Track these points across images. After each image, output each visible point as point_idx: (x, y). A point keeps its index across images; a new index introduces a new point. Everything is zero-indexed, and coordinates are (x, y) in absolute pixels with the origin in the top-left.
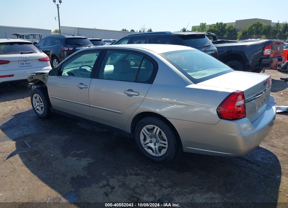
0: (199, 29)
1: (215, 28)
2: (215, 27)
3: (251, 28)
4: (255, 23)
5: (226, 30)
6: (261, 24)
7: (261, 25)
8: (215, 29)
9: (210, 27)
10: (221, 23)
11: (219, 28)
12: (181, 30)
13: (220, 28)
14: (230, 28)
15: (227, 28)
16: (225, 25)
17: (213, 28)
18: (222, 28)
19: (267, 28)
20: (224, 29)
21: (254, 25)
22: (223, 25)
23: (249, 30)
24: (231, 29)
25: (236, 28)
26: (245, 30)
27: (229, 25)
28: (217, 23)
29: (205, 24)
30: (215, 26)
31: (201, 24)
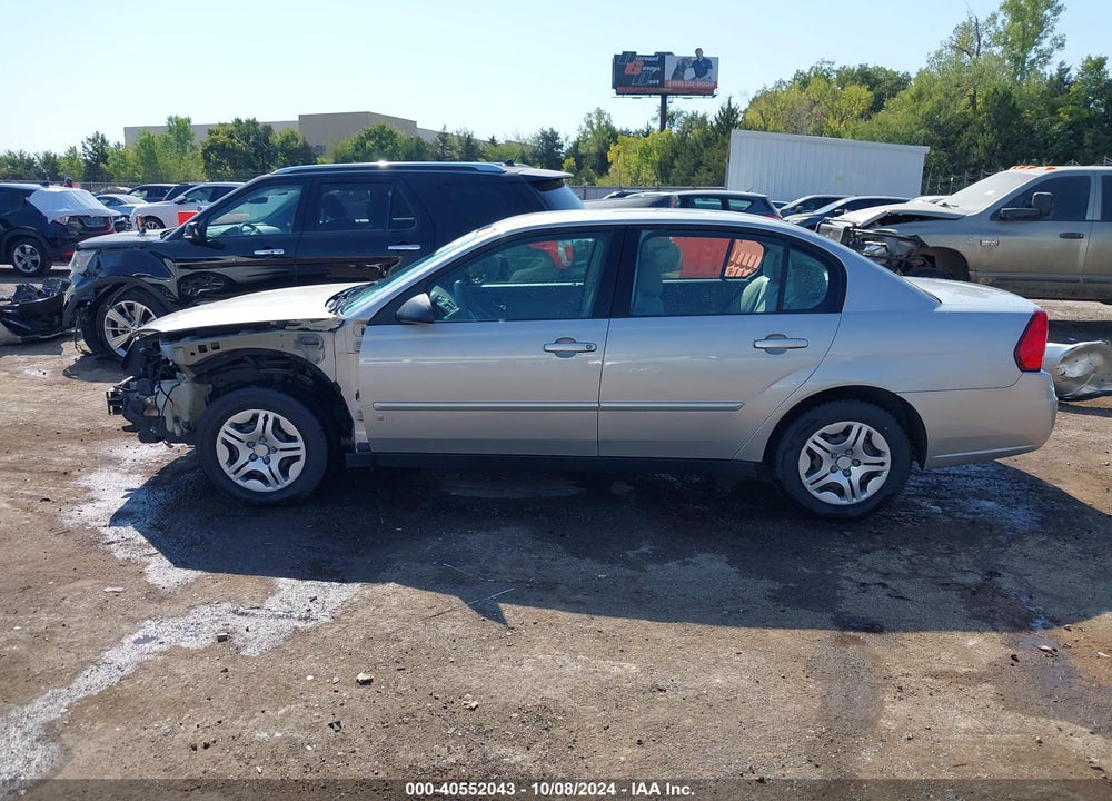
0: (167, 140)
1: (234, 141)
2: (231, 137)
3: (363, 145)
4: (373, 126)
5: (277, 149)
6: (391, 132)
7: (392, 135)
8: (233, 144)
9: (211, 133)
10: (253, 123)
11: (247, 141)
12: (85, 141)
13: (251, 140)
14: (287, 140)
15: (276, 139)
16: (268, 128)
17: (222, 138)
18: (256, 139)
19: (414, 147)
20: (267, 142)
21: (369, 137)
22: (259, 128)
23: (357, 150)
24: (294, 145)
25: (310, 144)
26: (341, 150)
27: (285, 133)
28: (238, 122)
29: (189, 121)
30: (232, 132)
31: (170, 119)
